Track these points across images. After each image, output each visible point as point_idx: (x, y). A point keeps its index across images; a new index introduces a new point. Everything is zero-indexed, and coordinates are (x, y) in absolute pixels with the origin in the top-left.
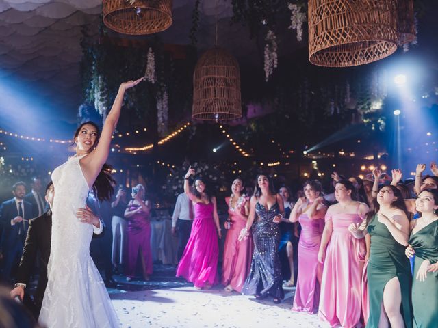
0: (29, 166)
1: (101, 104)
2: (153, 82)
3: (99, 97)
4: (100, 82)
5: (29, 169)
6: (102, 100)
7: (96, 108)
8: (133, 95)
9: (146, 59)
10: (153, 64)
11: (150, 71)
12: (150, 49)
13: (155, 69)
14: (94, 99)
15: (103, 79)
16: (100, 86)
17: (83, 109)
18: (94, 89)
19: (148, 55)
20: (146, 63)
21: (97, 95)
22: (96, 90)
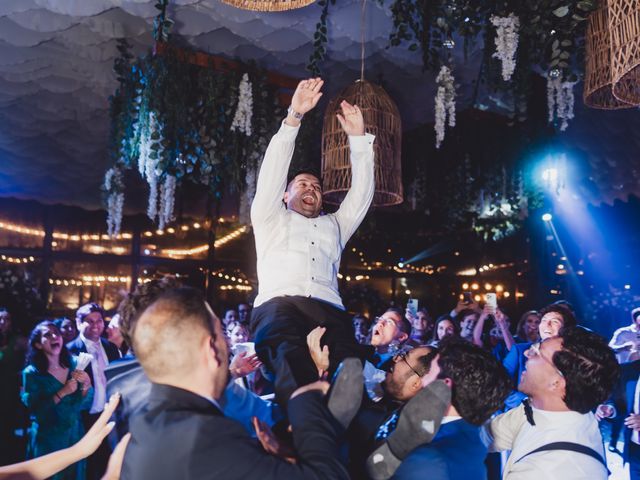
0: (9, 273)
1: (150, 163)
2: (249, 134)
3: (149, 151)
4: (152, 123)
5: (9, 277)
6: (153, 156)
7: (141, 170)
8: (212, 153)
9: (238, 93)
10: (250, 102)
11: (244, 113)
12: (246, 77)
13: (253, 110)
14: (139, 154)
15: (158, 118)
16: (152, 130)
17: (113, 177)
18: (139, 134)
19: (241, 87)
20: (237, 101)
21: (145, 147)
22: (143, 137)
